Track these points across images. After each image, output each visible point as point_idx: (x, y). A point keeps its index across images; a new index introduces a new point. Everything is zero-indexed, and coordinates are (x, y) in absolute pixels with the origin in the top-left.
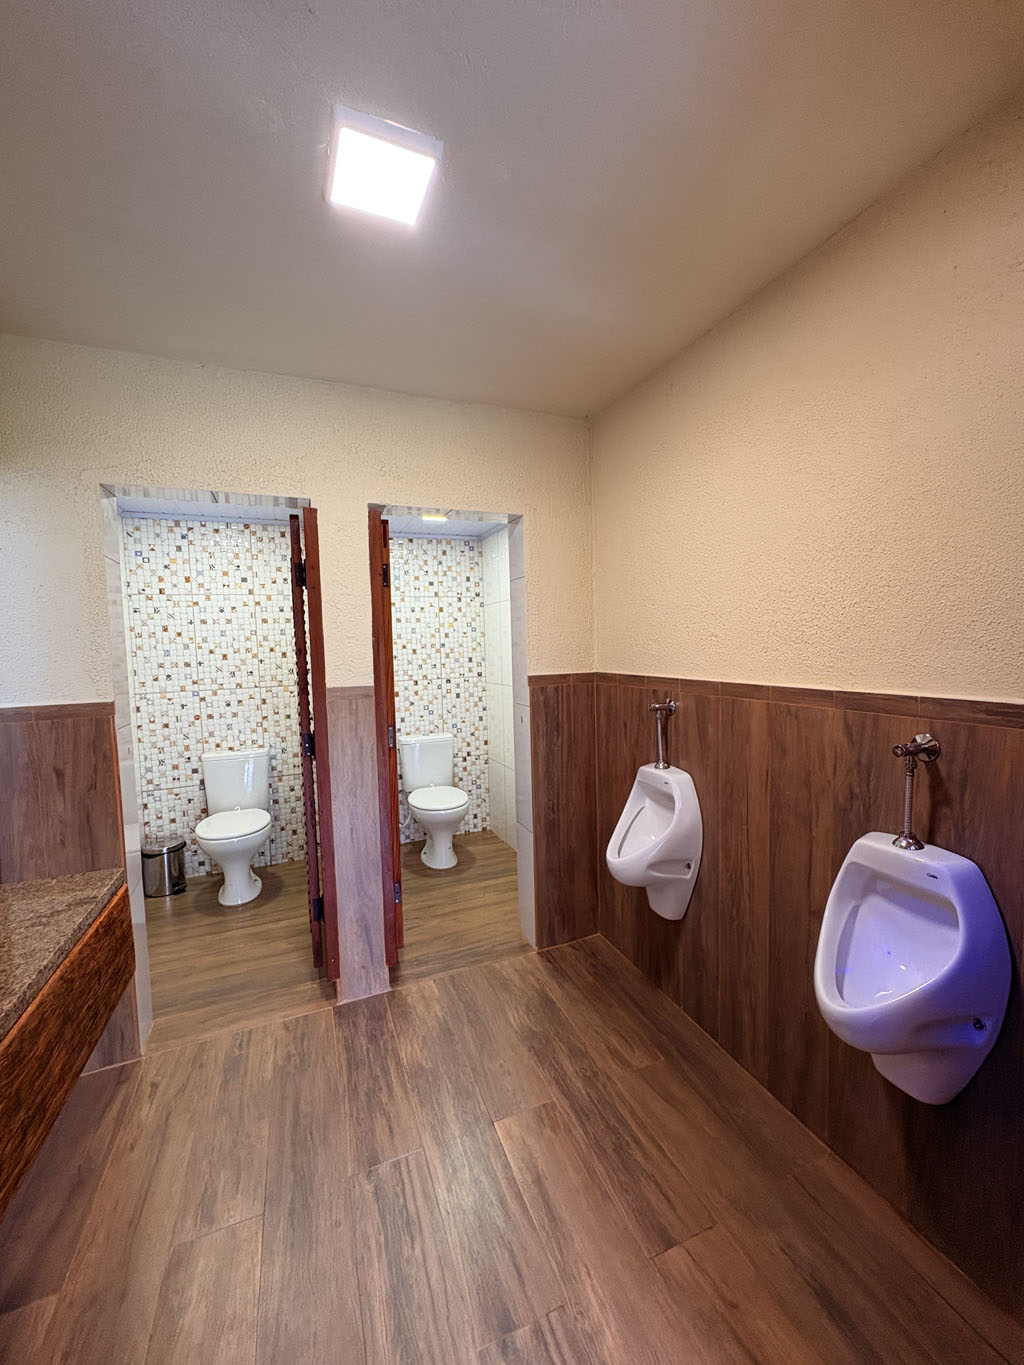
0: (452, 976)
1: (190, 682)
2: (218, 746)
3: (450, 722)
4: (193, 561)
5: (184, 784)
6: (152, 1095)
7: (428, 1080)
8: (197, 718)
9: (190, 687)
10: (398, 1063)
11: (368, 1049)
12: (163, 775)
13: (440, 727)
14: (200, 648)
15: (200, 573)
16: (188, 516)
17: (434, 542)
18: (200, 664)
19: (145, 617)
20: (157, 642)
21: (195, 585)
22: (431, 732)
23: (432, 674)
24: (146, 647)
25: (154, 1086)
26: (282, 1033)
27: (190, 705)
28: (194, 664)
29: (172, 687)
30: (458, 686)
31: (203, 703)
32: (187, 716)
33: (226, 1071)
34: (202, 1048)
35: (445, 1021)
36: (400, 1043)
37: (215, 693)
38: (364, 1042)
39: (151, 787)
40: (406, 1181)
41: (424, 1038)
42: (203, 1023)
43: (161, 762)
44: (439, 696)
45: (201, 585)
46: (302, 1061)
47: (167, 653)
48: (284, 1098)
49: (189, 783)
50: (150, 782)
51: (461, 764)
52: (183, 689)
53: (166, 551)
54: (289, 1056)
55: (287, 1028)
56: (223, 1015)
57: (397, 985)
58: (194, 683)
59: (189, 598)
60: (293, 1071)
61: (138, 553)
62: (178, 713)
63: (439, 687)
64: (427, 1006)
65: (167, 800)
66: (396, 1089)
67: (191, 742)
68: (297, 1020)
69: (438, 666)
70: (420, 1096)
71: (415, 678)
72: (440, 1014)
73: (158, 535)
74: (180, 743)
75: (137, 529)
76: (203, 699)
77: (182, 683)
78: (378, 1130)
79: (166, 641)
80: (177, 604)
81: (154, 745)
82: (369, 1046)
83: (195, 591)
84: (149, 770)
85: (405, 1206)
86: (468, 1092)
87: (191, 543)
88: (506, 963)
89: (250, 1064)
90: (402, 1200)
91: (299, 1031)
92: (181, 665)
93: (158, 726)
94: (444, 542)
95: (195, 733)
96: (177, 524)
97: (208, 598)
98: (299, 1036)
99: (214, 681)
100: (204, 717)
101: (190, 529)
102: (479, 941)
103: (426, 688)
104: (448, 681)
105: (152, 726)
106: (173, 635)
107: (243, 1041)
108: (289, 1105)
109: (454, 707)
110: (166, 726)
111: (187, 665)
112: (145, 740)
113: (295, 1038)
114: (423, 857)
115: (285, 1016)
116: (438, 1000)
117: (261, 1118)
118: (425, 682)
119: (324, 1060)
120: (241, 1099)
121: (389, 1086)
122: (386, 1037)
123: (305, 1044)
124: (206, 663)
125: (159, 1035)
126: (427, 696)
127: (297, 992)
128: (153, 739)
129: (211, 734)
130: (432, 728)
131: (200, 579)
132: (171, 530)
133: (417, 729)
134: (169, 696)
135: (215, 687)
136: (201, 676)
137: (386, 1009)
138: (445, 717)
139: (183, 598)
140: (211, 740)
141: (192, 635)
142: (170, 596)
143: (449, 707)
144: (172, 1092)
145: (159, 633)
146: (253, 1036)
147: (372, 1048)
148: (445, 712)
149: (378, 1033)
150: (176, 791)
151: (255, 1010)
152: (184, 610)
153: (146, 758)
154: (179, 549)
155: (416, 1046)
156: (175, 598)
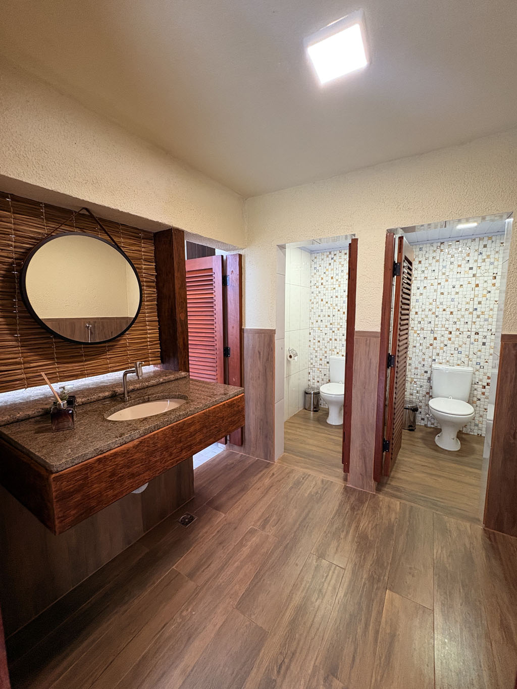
0: (412, 506)
1: (329, 323)
2: (338, 353)
3: (475, 360)
4: (335, 269)
5: (323, 367)
6: (271, 477)
7: (366, 544)
8: (331, 339)
9: (329, 326)
10: (357, 527)
11: (347, 512)
12: (316, 362)
13: (466, 362)
14: (334, 308)
15: (337, 275)
16: (334, 249)
17: (477, 240)
18: (334, 316)
19: (315, 295)
20: (319, 306)
21: (335, 280)
22: (458, 365)
23: (463, 328)
24: (315, 308)
25: (273, 474)
26: (319, 482)
27: (328, 334)
28: (331, 316)
29: (322, 325)
30: (485, 337)
31: (333, 333)
32: (327, 339)
33: (295, 484)
34: (292, 471)
35: (393, 526)
36: (364, 518)
37: (338, 330)
38: (348, 507)
39: (312, 366)
40: (330, 574)
41: (376, 525)
42: (297, 462)
43: (316, 357)
44: (468, 343)
45: (337, 280)
46: (321, 497)
47: (322, 311)
48: (306, 506)
49: (325, 367)
50: (312, 364)
51: (480, 390)
52: (326, 327)
53: (325, 265)
54: (317, 492)
55: (322, 481)
56: (305, 464)
57: (379, 493)
58: (331, 324)
59: (332, 286)
60: (315, 499)
61: (315, 268)
62: (324, 337)
63: (469, 337)
64: (388, 512)
65: (317, 373)
66: (349, 537)
67: (327, 350)
68: (328, 481)
69: (470, 323)
70: (358, 547)
71: (450, 330)
72: (393, 520)
73: (323, 259)
74: (323, 349)
75: (316, 258)
76: (333, 332)
77: (326, 324)
78: (332, 546)
79: (322, 305)
80: (327, 289)
81: (314, 349)
82: (350, 510)
83: (334, 283)
84: (312, 359)
85: (323, 583)
86: (383, 565)
87: (335, 261)
88: (452, 520)
89: (303, 487)
90: (324, 580)
91: (326, 486)
92: (327, 316)
93: (316, 341)
94: (486, 239)
95: (329, 346)
96: (330, 253)
97: (340, 286)
98: (325, 487)
99: (338, 324)
100: (333, 339)
101: (335, 255)
102: (442, 499)
103: (457, 336)
104: (477, 333)
105: (314, 341)
106: (325, 303)
107: (306, 477)
108: (306, 511)
109: (480, 351)
110: (319, 342)
111: (329, 316)
112: (311, 346)
113: (323, 488)
114: (437, 438)
115: (324, 477)
116: (396, 513)
117: (296, 507)
118: (458, 333)
119: (328, 503)
120: (293, 496)
121: (347, 533)
122: (360, 512)
123: (326, 491)
124: (336, 316)
125: (283, 459)
126: (457, 342)
127: (334, 471)
128: (314, 346)
129: (336, 348)
130: (459, 362)
131: (337, 278)
132: (327, 257)
133: (448, 361)
134: (321, 329)
135: (339, 326)
136: (334, 321)
137: (366, 500)
138: (470, 357)
139: (330, 286)
140: (335, 350)
141: (331, 303)
142: (325, 286)
143: (475, 351)
144: (276, 479)
145: (320, 302)
146: (309, 478)
147: (350, 512)
148: (471, 353)
149: (356, 508)
150: (320, 369)
151: (316, 468)
152: (329, 291)
153: (311, 354)
154: (330, 264)
155: (370, 525)
156: (327, 287)
